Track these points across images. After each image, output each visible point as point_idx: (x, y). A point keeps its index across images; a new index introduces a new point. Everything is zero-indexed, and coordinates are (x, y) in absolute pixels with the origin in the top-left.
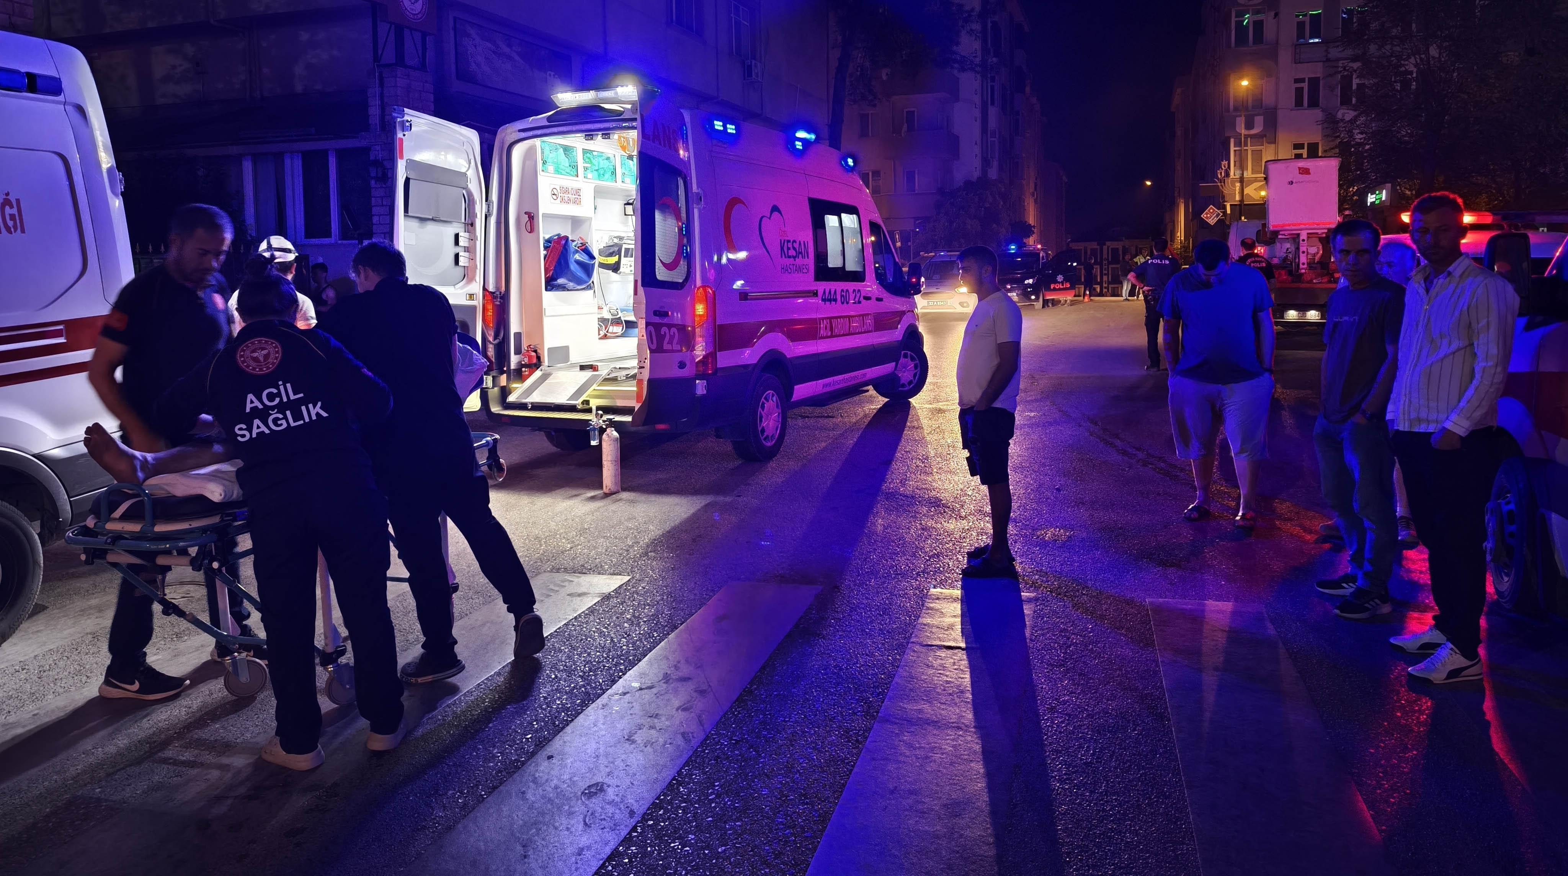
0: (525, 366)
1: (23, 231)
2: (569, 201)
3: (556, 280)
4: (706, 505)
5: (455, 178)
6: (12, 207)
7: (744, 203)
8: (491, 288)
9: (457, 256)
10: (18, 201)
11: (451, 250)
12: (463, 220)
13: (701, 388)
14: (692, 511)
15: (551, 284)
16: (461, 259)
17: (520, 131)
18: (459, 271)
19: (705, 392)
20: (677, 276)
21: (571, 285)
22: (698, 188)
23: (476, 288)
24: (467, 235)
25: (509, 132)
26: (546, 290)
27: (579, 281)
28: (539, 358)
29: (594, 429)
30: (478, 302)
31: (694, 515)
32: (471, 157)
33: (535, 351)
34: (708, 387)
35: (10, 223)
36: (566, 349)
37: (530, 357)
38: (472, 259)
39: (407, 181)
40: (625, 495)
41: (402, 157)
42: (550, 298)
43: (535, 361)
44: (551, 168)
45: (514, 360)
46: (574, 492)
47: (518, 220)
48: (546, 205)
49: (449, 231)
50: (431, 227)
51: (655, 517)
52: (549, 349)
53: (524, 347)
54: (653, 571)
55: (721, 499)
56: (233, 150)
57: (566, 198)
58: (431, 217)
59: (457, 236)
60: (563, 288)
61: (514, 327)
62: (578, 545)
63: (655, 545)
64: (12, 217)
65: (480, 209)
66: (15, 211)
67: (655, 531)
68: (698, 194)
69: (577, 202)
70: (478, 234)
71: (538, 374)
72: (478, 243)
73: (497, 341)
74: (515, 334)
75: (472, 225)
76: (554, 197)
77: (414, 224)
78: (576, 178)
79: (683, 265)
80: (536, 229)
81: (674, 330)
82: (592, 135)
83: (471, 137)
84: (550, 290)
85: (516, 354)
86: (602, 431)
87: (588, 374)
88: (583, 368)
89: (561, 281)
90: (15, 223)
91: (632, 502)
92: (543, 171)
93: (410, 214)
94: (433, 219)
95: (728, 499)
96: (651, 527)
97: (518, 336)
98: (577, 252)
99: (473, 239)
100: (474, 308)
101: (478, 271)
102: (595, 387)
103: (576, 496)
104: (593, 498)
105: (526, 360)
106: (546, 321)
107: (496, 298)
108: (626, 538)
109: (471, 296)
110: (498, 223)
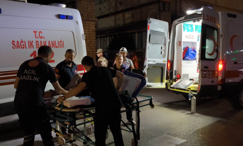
0: (177, 78)
1: (64, 47)
2: (191, 38)
3: (185, 57)
4: (218, 121)
5: (162, 34)
6: (62, 42)
7: (238, 37)
8: (170, 59)
9: (161, 52)
10: (63, 41)
11: (160, 50)
12: (163, 43)
13: (219, 88)
14: (213, 122)
15: (184, 59)
16: (162, 53)
17: (178, 21)
18: (162, 55)
19: (221, 89)
20: (213, 57)
21: (190, 59)
22: (222, 33)
23: (166, 59)
24: (164, 47)
25: (176, 22)
26: (183, 60)
27: (192, 58)
28: (180, 77)
29: (190, 96)
30: (166, 63)
31: (213, 123)
32: (166, 28)
33: (179, 75)
34: (222, 88)
35: (61, 46)
36: (188, 75)
37: (178, 76)
38: (165, 53)
39: (150, 35)
40: (197, 114)
41: (149, 29)
42: (184, 62)
43: (179, 77)
44: (186, 30)
45: (174, 77)
46: (184, 111)
47: (177, 43)
48: (184, 39)
49: (160, 46)
50: (155, 45)
51: (202, 122)
52: (183, 75)
53: (177, 74)
54: (194, 140)
55: (223, 120)
56: (134, 31)
57: (190, 38)
58: (155, 43)
59: (162, 47)
60: (187, 60)
61: (175, 68)
62: (178, 127)
63: (197, 132)
64: (62, 44)
65: (168, 41)
66: (62, 43)
67: (200, 126)
68: (222, 35)
69: (193, 38)
70: (167, 47)
71: (179, 80)
72: (167, 49)
73: (170, 72)
74: (175, 70)
75: (165, 45)
76: (186, 37)
77: (151, 45)
78: (193, 32)
79: (215, 54)
80: (181, 46)
81: (210, 72)
82: (195, 21)
83: (166, 24)
84: (184, 60)
85: (175, 75)
86: (192, 97)
87: (191, 81)
88: (190, 80)
89: (187, 58)
90: (62, 46)
91: (197, 116)
92: (184, 31)
93: (150, 42)
94: (156, 44)
95: (225, 120)
96: (199, 125)
97: (175, 71)
98: (192, 51)
99: (165, 48)
100: (165, 64)
101: (166, 55)
102: (192, 85)
103: (184, 112)
104: (188, 114)
105: (177, 77)
106: (182, 67)
107: (170, 62)
108: (191, 127)
109: (164, 61)
110: (172, 44)
